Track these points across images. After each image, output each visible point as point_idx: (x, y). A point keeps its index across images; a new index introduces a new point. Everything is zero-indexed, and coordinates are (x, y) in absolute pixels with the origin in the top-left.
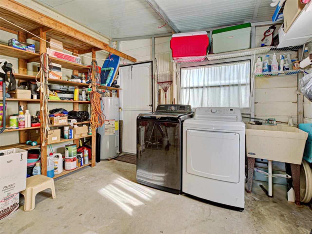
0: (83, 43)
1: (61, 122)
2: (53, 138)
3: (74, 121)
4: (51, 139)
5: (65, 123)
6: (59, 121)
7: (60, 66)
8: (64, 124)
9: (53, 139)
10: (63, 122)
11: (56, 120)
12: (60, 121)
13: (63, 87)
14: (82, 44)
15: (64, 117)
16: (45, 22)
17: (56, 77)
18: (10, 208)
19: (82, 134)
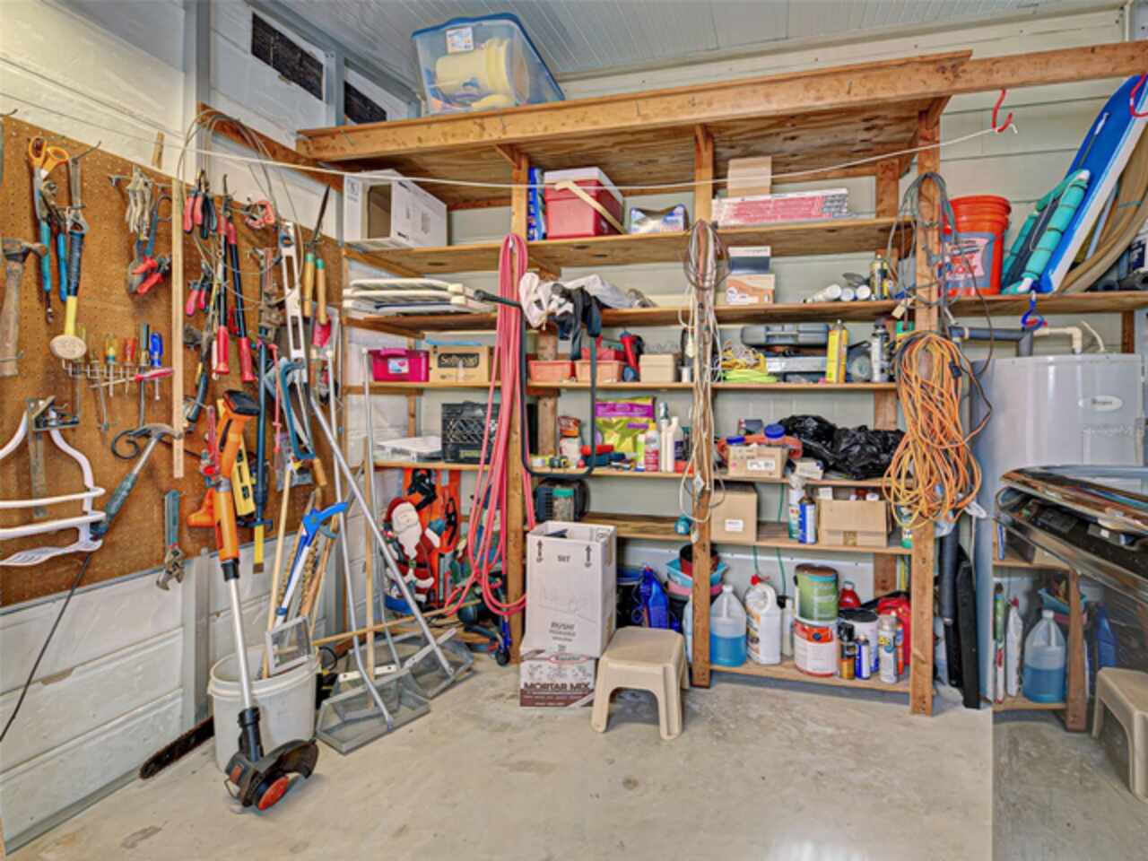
0: (866, 115)
1: (755, 467)
2: (727, 521)
3: (810, 469)
4: (723, 523)
5: (771, 474)
6: (745, 464)
7: (764, 251)
8: (767, 476)
9: (728, 528)
10: (763, 468)
11: (735, 458)
12: (749, 462)
13: (783, 329)
14: (866, 120)
15: (767, 450)
16: (657, 115)
17: (751, 295)
18: (568, 688)
19: (854, 533)
